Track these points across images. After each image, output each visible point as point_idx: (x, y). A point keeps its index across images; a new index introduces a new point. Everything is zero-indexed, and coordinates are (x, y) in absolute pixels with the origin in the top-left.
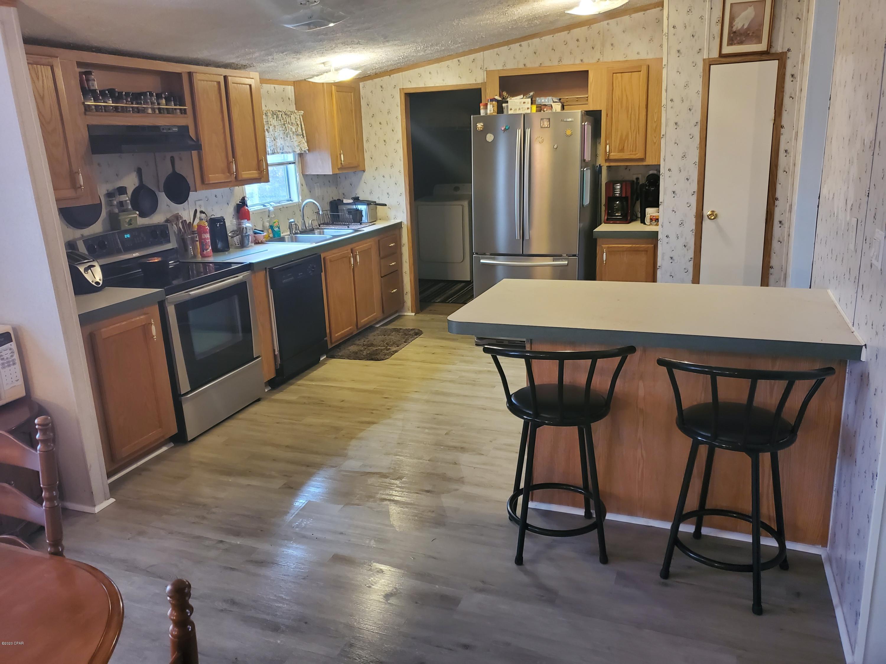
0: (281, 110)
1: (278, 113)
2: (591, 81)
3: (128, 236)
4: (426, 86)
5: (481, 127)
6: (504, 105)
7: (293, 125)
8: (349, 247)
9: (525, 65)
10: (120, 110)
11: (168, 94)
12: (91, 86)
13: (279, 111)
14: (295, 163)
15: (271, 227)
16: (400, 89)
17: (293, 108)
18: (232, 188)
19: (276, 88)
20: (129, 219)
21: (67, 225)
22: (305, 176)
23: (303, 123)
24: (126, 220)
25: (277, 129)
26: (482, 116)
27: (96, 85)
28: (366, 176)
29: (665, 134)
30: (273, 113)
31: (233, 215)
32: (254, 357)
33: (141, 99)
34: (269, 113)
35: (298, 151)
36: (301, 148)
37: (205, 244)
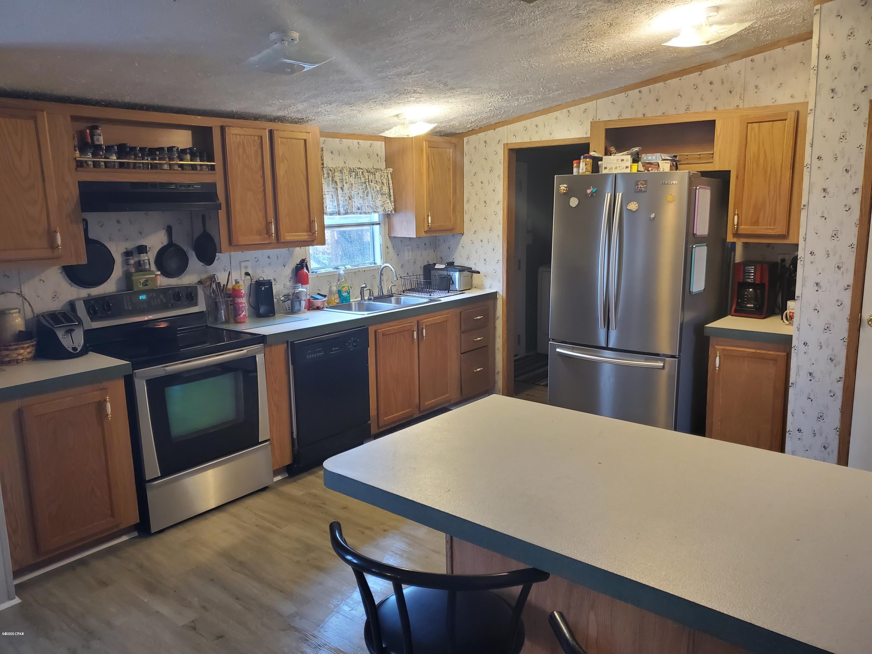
0: (361, 167)
1: (358, 171)
2: (718, 134)
3: (143, 297)
4: (531, 141)
5: (564, 189)
6: (600, 163)
7: (378, 183)
8: (414, 320)
9: (644, 115)
10: (126, 166)
11: (196, 149)
12: (96, 141)
13: (359, 168)
14: (380, 224)
15: (339, 292)
16: (504, 144)
17: (383, 165)
18: (291, 249)
19: (360, 143)
20: (145, 280)
21: (70, 284)
22: (393, 239)
23: (391, 182)
24: (141, 281)
25: (356, 187)
26: (575, 175)
27: (101, 140)
28: (465, 240)
29: (807, 204)
30: (351, 171)
31: (291, 278)
32: (260, 441)
33: (156, 155)
34: (345, 170)
35: (382, 211)
36: (384, 208)
37: (237, 308)
